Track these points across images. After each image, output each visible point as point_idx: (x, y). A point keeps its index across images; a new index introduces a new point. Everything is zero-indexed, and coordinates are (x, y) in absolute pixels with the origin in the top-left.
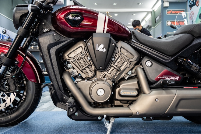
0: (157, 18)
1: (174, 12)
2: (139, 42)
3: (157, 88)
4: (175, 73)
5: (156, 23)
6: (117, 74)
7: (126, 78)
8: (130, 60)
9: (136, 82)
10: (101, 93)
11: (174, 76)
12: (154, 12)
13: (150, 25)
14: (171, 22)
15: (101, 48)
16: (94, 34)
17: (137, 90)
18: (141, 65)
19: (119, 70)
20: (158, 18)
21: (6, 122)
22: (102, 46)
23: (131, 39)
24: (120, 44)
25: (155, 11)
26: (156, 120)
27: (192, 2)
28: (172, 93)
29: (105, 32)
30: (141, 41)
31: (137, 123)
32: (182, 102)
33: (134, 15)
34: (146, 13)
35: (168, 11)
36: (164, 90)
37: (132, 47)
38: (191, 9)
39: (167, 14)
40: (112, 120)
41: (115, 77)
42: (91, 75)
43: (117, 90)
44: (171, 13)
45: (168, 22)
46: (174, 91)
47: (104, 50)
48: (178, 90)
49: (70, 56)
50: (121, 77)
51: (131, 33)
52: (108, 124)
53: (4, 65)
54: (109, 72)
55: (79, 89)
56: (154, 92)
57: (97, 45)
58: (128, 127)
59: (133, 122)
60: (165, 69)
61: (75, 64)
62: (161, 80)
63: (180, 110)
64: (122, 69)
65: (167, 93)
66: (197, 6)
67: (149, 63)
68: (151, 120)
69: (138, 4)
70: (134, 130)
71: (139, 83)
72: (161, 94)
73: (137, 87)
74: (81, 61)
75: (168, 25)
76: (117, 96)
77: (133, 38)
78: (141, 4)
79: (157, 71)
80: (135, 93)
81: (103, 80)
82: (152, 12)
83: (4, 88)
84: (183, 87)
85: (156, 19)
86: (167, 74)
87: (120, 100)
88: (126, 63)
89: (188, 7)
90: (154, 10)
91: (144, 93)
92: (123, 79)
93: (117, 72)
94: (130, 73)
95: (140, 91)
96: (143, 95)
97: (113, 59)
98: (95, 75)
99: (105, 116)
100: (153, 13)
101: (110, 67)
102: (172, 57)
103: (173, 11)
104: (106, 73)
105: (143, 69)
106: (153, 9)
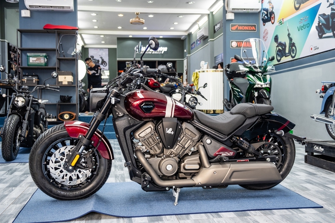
0: (216, 25)
1: (241, 28)
2: (201, 122)
3: (215, 162)
4: (230, 149)
5: (216, 33)
6: (182, 151)
7: (190, 154)
8: (193, 139)
9: (198, 158)
10: (170, 168)
11: (229, 151)
12: (213, 15)
13: (206, 34)
14: (237, 42)
15: (170, 131)
16: (163, 119)
17: (199, 164)
18: (202, 141)
19: (184, 147)
20: (218, 26)
21: (81, 195)
22: (171, 129)
23: (193, 120)
24: (185, 125)
25: (214, 13)
26: (215, 189)
27: (266, 15)
28: (227, 167)
29: (173, 116)
30: (202, 121)
31: (198, 192)
32: (235, 173)
33: (181, 17)
34: (200, 15)
35: (232, 26)
36: (220, 164)
37: (195, 127)
38: (264, 25)
39: (232, 30)
40: (179, 190)
41: (180, 154)
42: (159, 151)
43: (182, 164)
44: (237, 29)
45: (232, 42)
46: (228, 165)
47: (173, 133)
48: (232, 164)
49: (140, 135)
50: (185, 153)
51: (193, 114)
52: (175, 193)
53: (84, 145)
54: (175, 149)
55: (150, 165)
56: (213, 166)
57: (167, 129)
58: (190, 195)
59: (194, 191)
60: (222, 146)
61: (145, 143)
62: (219, 155)
63: (233, 180)
64: (186, 146)
65: (223, 167)
66: (273, 23)
67: (209, 141)
68: (210, 188)
69: (188, 3)
70: (196, 198)
71: (200, 158)
72: (219, 167)
73: (199, 162)
74: (150, 140)
75: (232, 47)
76: (182, 170)
77: (195, 118)
78: (191, 3)
79: (215, 148)
80: (197, 167)
81: (170, 157)
82: (209, 15)
83: (81, 165)
84: (236, 161)
85: (216, 27)
86: (223, 150)
87: (184, 173)
88: (190, 141)
89: (261, 22)
90: (212, 12)
91: (205, 167)
92: (187, 155)
93: (182, 149)
94: (192, 149)
95: (201, 165)
96: (204, 169)
97: (179, 139)
98: (162, 152)
99: (174, 187)
100: (211, 16)
101: (176, 145)
102: (228, 136)
103: (239, 25)
104: (172, 150)
105: (204, 146)
106: (212, 10)
